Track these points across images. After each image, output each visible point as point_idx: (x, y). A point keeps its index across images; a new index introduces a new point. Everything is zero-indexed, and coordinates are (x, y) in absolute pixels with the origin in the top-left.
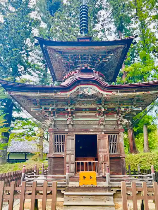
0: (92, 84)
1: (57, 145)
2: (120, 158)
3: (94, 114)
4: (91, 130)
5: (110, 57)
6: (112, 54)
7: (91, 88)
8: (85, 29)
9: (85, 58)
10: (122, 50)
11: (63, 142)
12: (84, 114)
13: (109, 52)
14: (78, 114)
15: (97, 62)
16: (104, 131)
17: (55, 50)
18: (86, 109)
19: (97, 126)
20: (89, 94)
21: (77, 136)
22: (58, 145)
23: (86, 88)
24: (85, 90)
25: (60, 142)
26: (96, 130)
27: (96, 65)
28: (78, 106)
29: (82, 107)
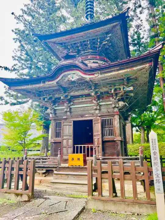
0: (74, 70)
1: (57, 131)
2: (115, 141)
4: (87, 115)
5: (108, 38)
6: (110, 35)
7: (74, 74)
8: (90, 14)
12: (81, 101)
13: (107, 33)
14: (75, 101)
15: (98, 46)
16: (99, 115)
17: (54, 43)
18: (82, 96)
19: (93, 112)
20: (73, 80)
21: (74, 122)
22: (59, 131)
23: (70, 74)
24: (69, 76)
25: (60, 129)
26: (91, 115)
28: (72, 94)
29: (77, 93)
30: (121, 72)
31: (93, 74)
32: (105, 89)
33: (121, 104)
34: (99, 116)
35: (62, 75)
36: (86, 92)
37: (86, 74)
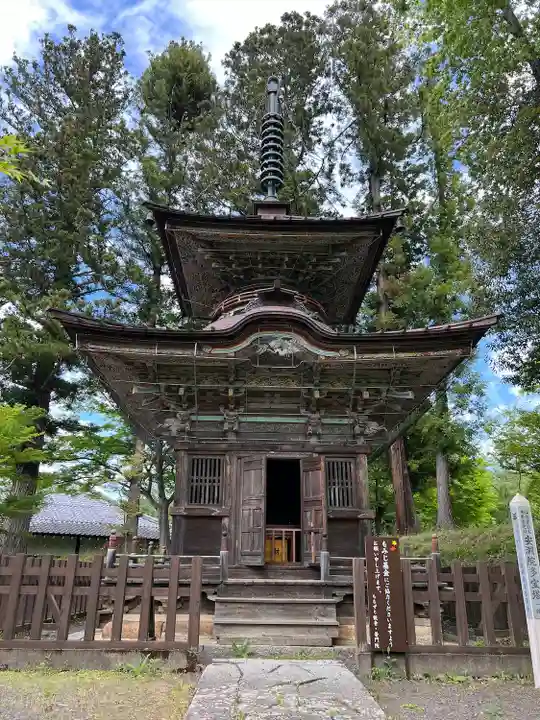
0: (290, 330)
1: (195, 484)
2: (358, 520)
3: (295, 407)
4: (285, 447)
5: (338, 260)
6: (344, 254)
7: (288, 339)
9: (272, 261)
10: (369, 242)
11: (212, 478)
12: (267, 406)
13: (336, 247)
14: (253, 406)
15: (304, 271)
16: (318, 449)
17: (194, 237)
18: (272, 393)
19: (300, 439)
20: (282, 353)
22: (199, 484)
23: (275, 338)
24: (272, 344)
25: (203, 478)
26: (299, 448)
27: (301, 279)
28: (253, 385)
29: (265, 386)
30: (402, 355)
31: (337, 350)
32: (339, 387)
33: (373, 427)
34: (320, 453)
35: (253, 337)
36: (294, 386)
37: (320, 347)
